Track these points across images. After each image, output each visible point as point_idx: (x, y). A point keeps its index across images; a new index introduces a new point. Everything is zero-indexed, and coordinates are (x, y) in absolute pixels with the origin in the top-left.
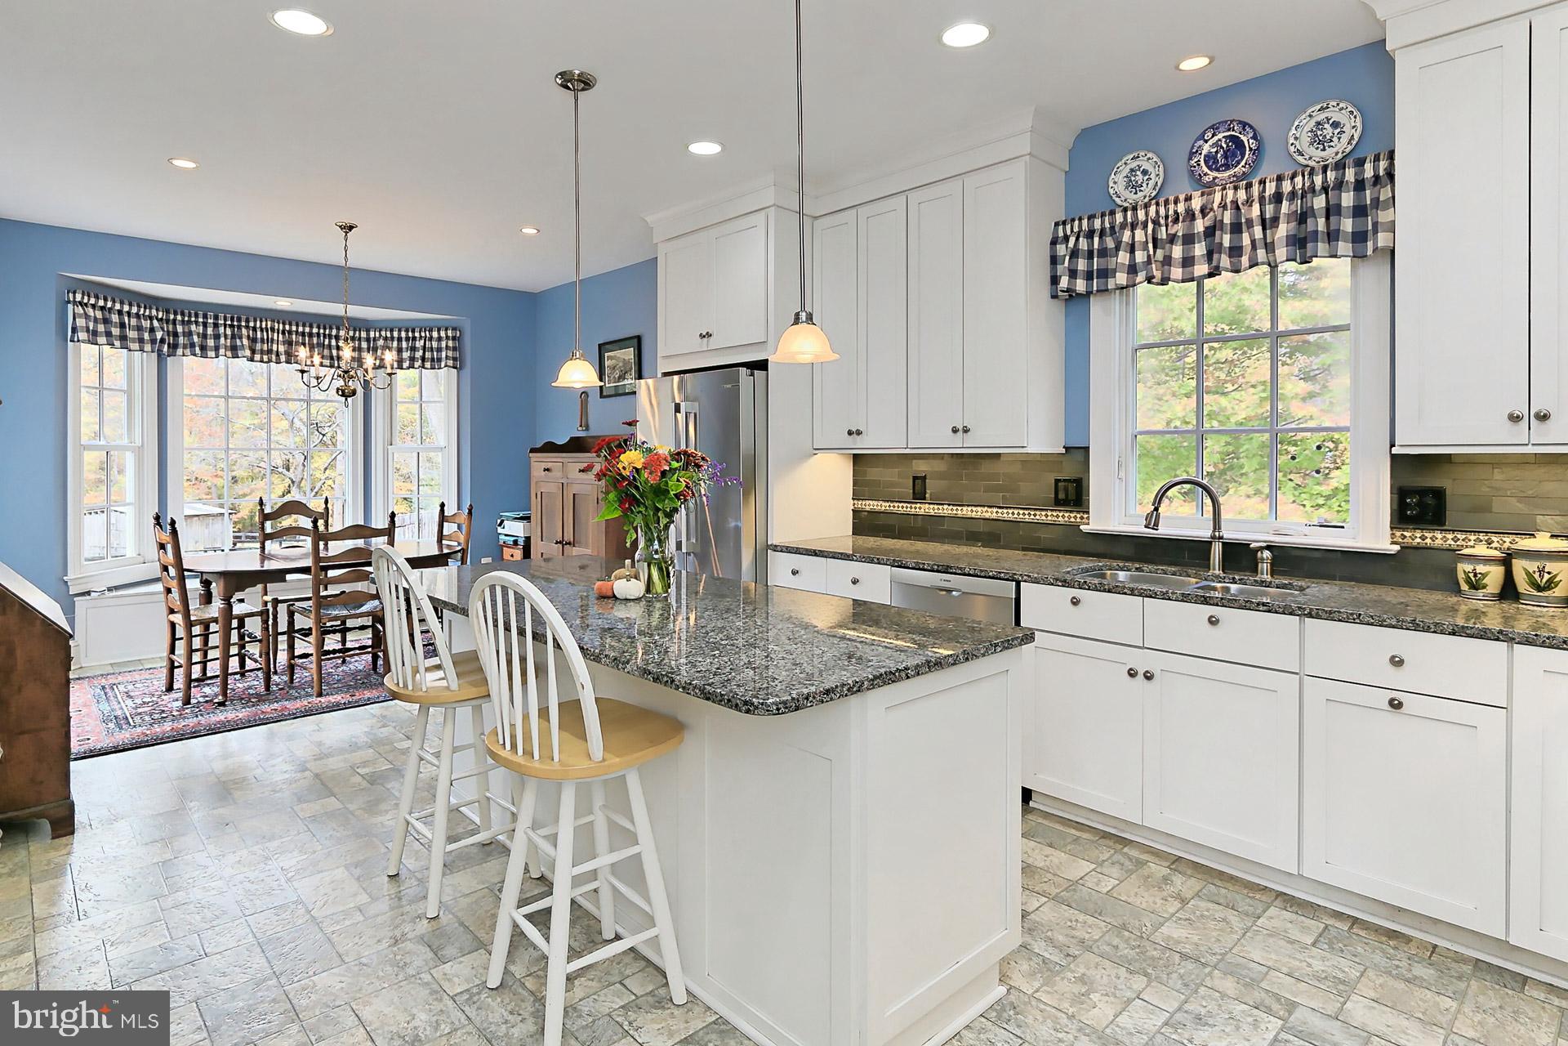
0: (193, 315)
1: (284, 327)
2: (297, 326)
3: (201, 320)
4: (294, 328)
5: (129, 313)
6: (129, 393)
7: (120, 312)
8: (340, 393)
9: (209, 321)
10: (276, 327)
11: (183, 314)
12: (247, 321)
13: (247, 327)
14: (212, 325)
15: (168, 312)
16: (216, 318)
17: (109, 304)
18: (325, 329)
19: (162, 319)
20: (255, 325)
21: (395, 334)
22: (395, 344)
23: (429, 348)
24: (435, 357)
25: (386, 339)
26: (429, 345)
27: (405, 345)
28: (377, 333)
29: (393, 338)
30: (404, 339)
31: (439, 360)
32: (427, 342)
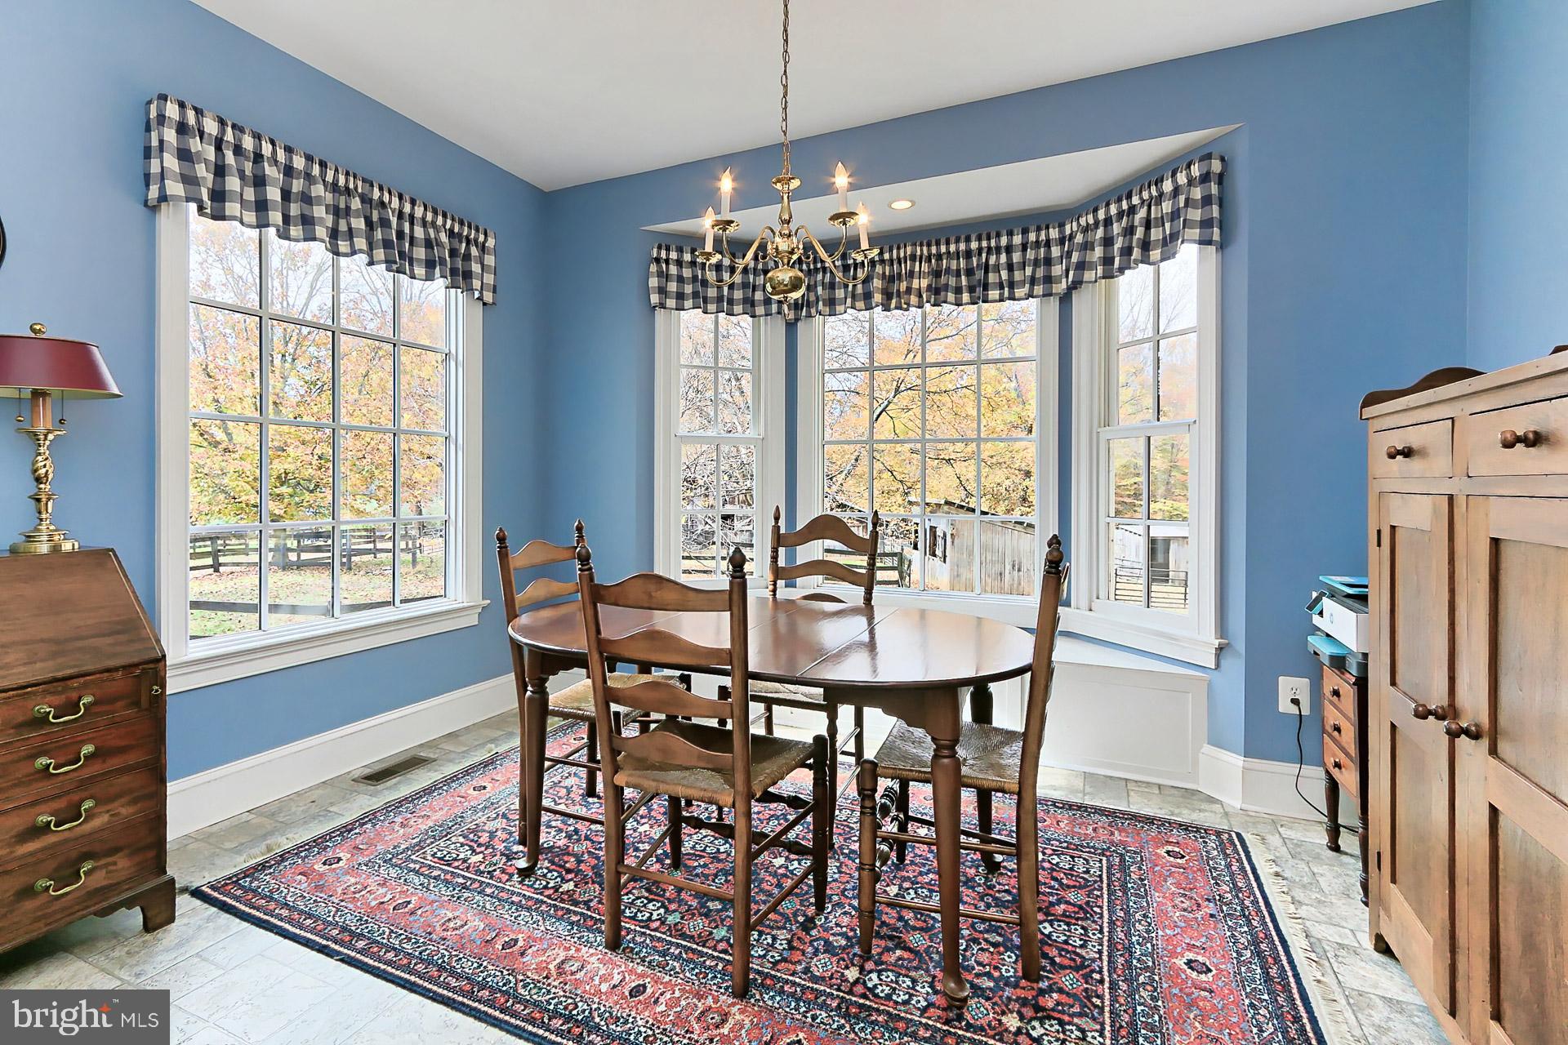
1: (929, 250)
2: (948, 243)
4: (943, 249)
6: (755, 372)
10: (919, 253)
18: (989, 239)
20: (891, 256)
21: (1101, 215)
22: (1100, 233)
23: (1156, 218)
24: (1168, 232)
25: (1086, 229)
26: (1156, 213)
27: (1116, 228)
28: (1075, 224)
29: (1097, 224)
30: (1114, 219)
31: (1174, 236)
32: (1153, 208)
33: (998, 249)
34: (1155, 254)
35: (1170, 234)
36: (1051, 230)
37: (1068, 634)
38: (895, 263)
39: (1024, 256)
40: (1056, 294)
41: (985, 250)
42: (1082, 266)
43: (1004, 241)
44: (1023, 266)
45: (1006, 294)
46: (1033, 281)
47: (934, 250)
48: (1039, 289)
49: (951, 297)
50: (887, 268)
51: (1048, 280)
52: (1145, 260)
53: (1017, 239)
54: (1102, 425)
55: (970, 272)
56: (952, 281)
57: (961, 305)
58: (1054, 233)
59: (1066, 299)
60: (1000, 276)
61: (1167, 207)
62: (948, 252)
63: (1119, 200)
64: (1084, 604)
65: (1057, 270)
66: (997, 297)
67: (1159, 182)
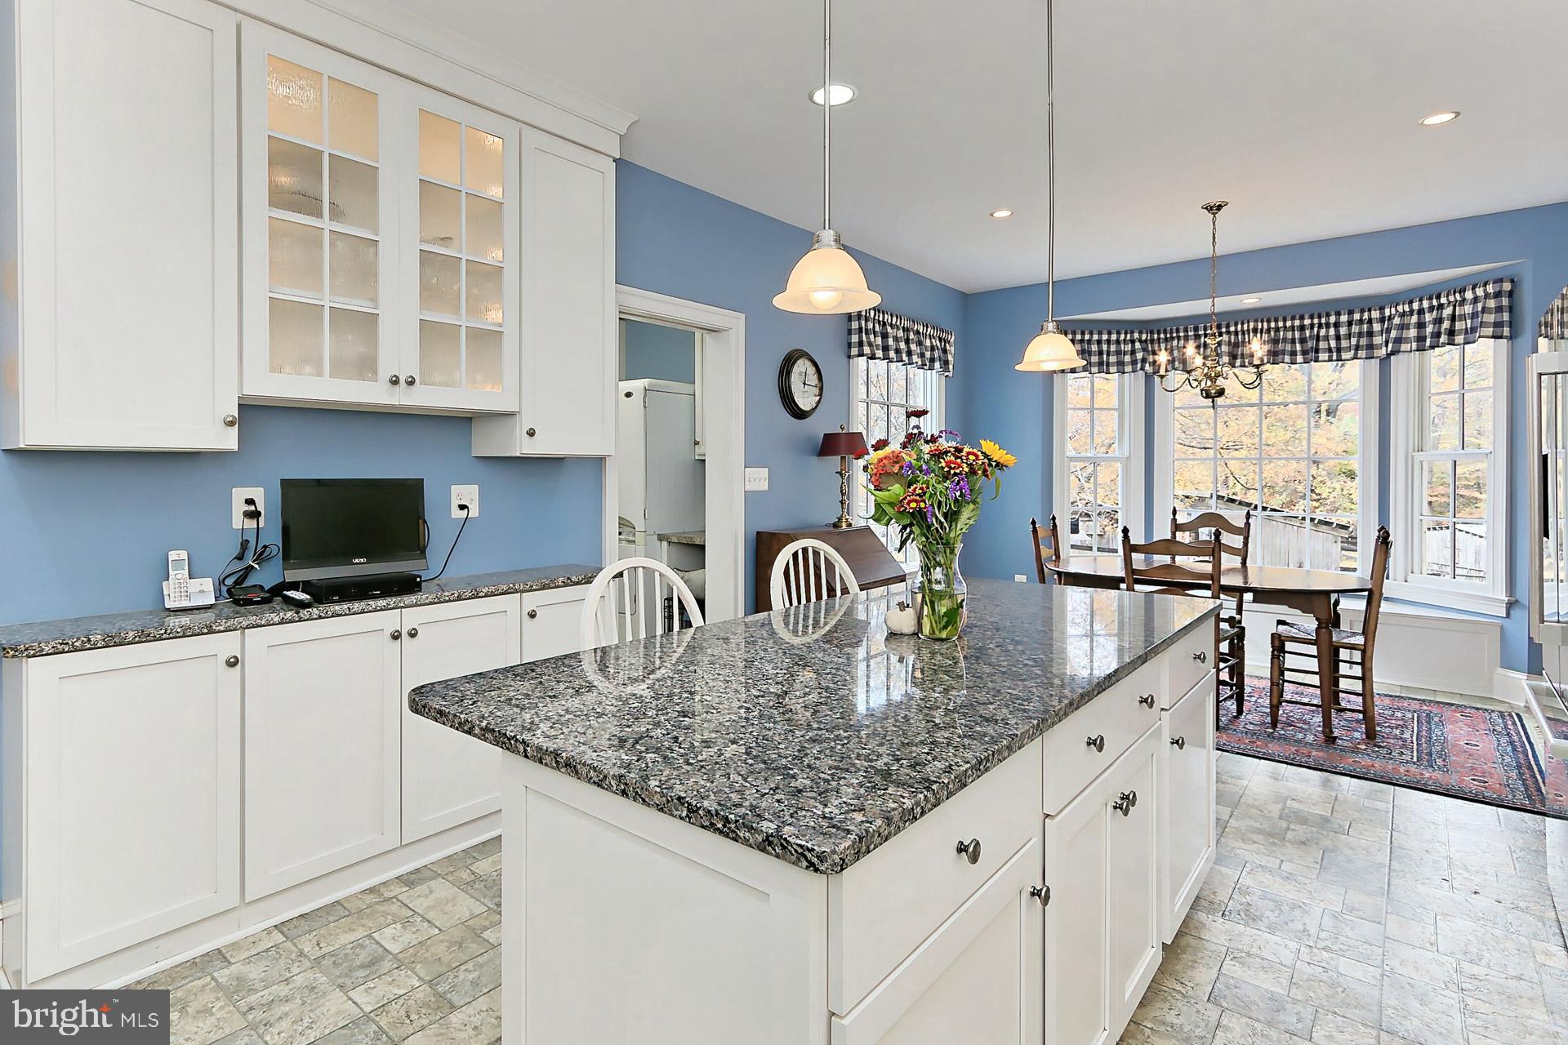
0: (1174, 331)
1: (1269, 325)
2: (1285, 320)
3: (1182, 334)
4: (1281, 324)
5: (1109, 342)
6: (1120, 410)
7: (1099, 342)
8: (1204, 395)
9: (1190, 333)
10: (1260, 327)
11: (1165, 332)
12: (1228, 326)
13: (1228, 333)
14: (1193, 337)
15: (1152, 333)
16: (1196, 329)
17: (1087, 337)
18: (1320, 317)
19: (1146, 341)
20: (1237, 328)
21: (1416, 306)
22: (1414, 319)
23: (1460, 315)
24: (1469, 326)
25: (1403, 315)
26: (1460, 311)
27: (1428, 317)
28: (1393, 310)
29: (1412, 312)
30: (1426, 310)
31: (1473, 330)
32: (1457, 308)
33: (1328, 325)
34: (1459, 339)
35: (1471, 328)
36: (1373, 312)
37: (1387, 599)
38: (1240, 334)
39: (1350, 330)
40: (1377, 357)
41: (1317, 325)
42: (1399, 341)
43: (1333, 319)
44: (1349, 336)
45: (1335, 357)
46: (1357, 347)
47: (1273, 325)
48: (1362, 353)
49: (1287, 358)
50: (1233, 337)
51: (1370, 347)
52: (1451, 343)
53: (1344, 318)
54: (1416, 449)
55: (1303, 341)
56: (1288, 347)
57: (1296, 363)
58: (1375, 314)
59: (1385, 361)
60: (1329, 344)
61: (1468, 309)
62: (1285, 327)
63: (1430, 298)
64: (1400, 577)
65: (1377, 340)
66: (1327, 358)
67: (1462, 291)
